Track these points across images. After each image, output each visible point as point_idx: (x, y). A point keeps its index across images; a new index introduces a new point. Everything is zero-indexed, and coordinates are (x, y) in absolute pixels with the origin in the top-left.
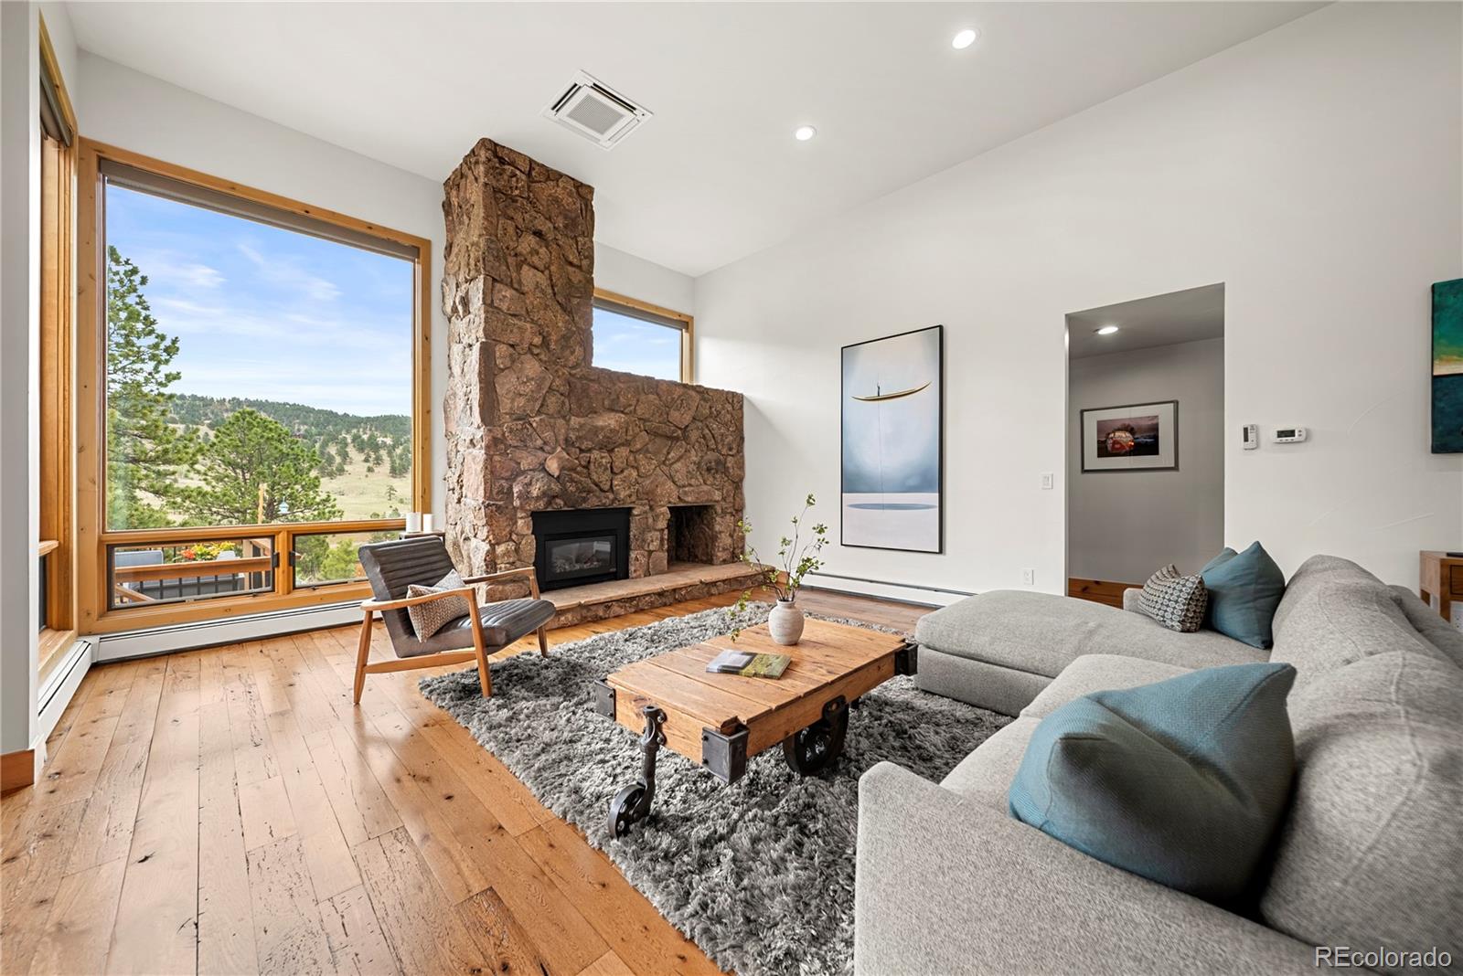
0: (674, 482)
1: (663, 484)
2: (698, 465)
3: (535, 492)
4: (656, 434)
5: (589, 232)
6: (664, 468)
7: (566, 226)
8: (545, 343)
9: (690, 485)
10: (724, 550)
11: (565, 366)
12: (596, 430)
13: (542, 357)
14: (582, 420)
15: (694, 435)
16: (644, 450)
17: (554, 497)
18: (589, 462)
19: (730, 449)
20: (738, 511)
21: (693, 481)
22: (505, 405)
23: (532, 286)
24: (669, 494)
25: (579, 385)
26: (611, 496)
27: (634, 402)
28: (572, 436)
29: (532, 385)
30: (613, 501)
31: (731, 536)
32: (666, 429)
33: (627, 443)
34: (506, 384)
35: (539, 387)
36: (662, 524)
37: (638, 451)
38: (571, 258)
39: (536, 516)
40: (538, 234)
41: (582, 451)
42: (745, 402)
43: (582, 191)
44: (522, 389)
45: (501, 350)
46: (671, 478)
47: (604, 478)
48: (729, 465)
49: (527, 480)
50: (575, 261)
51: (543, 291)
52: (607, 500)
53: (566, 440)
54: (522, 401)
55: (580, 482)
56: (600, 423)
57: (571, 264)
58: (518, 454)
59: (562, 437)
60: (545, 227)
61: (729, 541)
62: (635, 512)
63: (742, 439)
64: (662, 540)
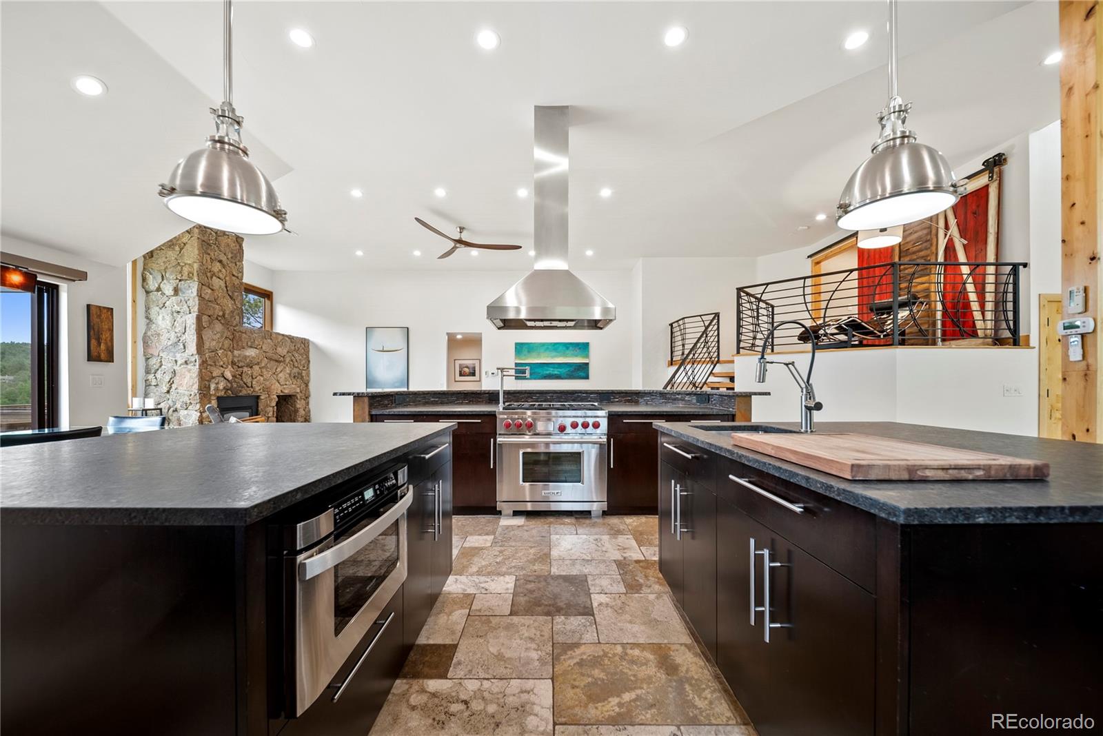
0: (279, 383)
1: (275, 384)
2: (290, 374)
3: (221, 387)
4: (271, 359)
5: (241, 260)
6: (274, 376)
7: (232, 258)
8: (224, 315)
9: (286, 385)
10: (302, 417)
11: (231, 326)
12: (246, 357)
13: (222, 322)
14: (239, 352)
15: (288, 360)
16: (265, 367)
17: (228, 390)
18: (242, 373)
19: (304, 367)
20: (307, 397)
21: (287, 383)
22: (207, 345)
23: (217, 287)
24: (277, 389)
25: (237, 335)
26: (252, 390)
27: (261, 344)
28: (236, 360)
29: (218, 335)
30: (252, 392)
31: (304, 410)
32: (276, 357)
33: (258, 364)
34: (207, 335)
35: (222, 336)
36: (274, 404)
37: (263, 367)
38: (234, 273)
39: (219, 399)
40: (220, 261)
41: (239, 367)
42: (310, 343)
43: (239, 240)
44: (215, 337)
45: (205, 318)
46: (278, 381)
47: (248, 381)
48: (304, 375)
49: (216, 381)
50: (236, 275)
51: (222, 289)
52: (250, 391)
53: (232, 362)
54: (214, 343)
55: (239, 382)
56: (247, 354)
57: (233, 275)
58: (213, 369)
59: (230, 361)
60: (224, 259)
61: (304, 412)
62: (262, 397)
63: (309, 361)
64: (274, 411)
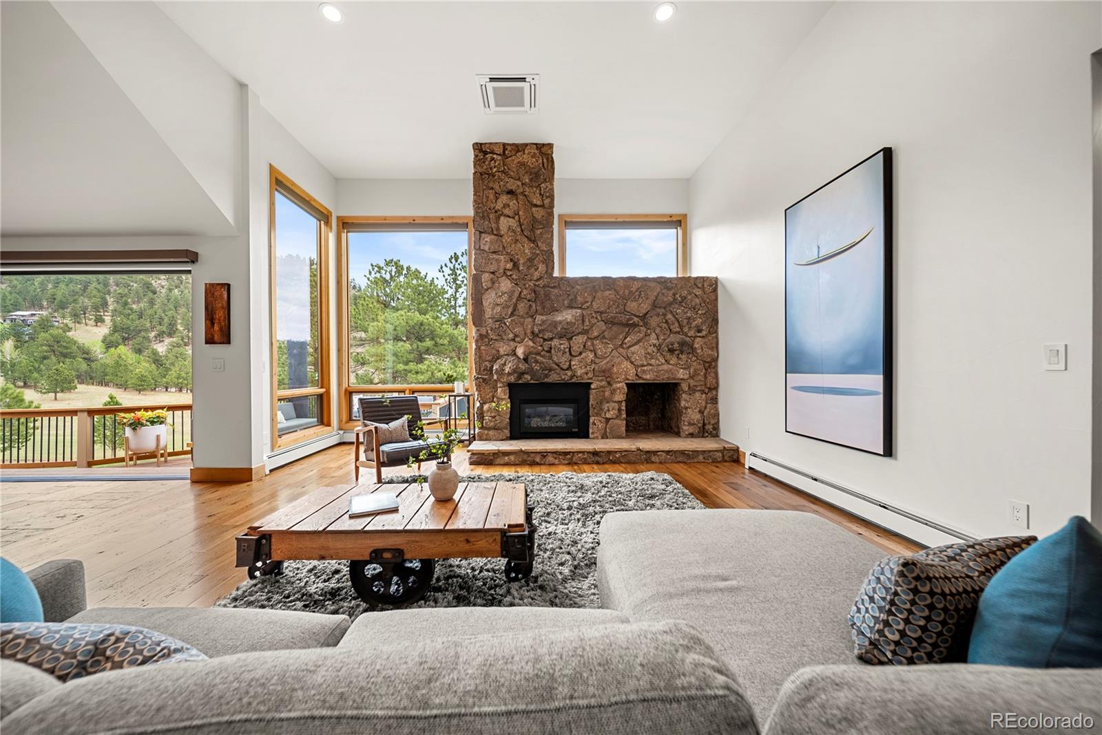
0: (632, 363)
1: (620, 364)
2: (659, 348)
3: (507, 370)
4: (613, 324)
5: (550, 178)
6: (621, 350)
7: (531, 180)
8: (516, 265)
9: (651, 365)
10: (690, 424)
11: (531, 280)
12: (555, 324)
13: (514, 276)
14: (544, 318)
15: (654, 321)
16: (601, 337)
17: (522, 373)
18: (551, 348)
19: (701, 331)
20: (711, 390)
21: (653, 361)
22: (488, 313)
23: (506, 230)
24: (625, 372)
25: (542, 292)
26: (569, 373)
27: (590, 299)
28: (536, 330)
29: (505, 297)
30: (572, 377)
31: (701, 412)
32: (623, 318)
33: (585, 332)
34: (489, 299)
35: (510, 297)
36: (620, 396)
37: (596, 338)
38: (535, 201)
39: (512, 387)
40: (510, 192)
41: (545, 340)
42: (719, 285)
43: (544, 150)
44: (498, 301)
45: (486, 277)
46: (628, 358)
47: (565, 359)
48: (699, 345)
49: (503, 362)
50: (539, 203)
51: (513, 231)
52: (566, 376)
53: (533, 333)
54: (498, 309)
55: (542, 363)
56: (559, 318)
57: (535, 206)
58: (497, 344)
59: (529, 331)
60: (512, 185)
61: (698, 416)
62: (592, 386)
63: (717, 320)
64: (620, 410)
